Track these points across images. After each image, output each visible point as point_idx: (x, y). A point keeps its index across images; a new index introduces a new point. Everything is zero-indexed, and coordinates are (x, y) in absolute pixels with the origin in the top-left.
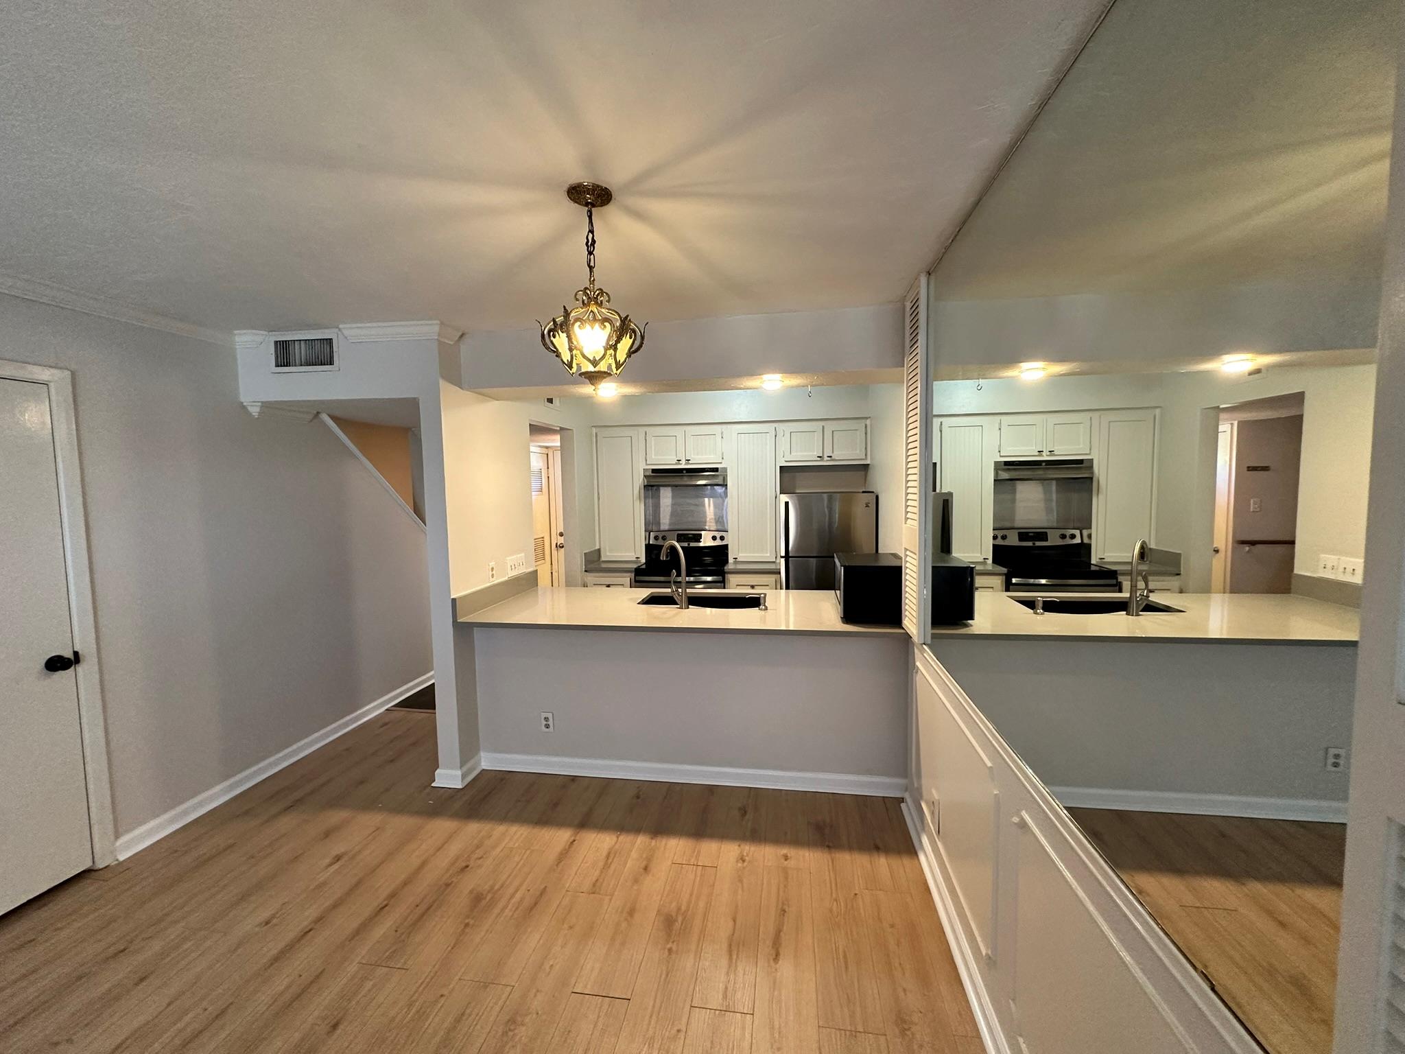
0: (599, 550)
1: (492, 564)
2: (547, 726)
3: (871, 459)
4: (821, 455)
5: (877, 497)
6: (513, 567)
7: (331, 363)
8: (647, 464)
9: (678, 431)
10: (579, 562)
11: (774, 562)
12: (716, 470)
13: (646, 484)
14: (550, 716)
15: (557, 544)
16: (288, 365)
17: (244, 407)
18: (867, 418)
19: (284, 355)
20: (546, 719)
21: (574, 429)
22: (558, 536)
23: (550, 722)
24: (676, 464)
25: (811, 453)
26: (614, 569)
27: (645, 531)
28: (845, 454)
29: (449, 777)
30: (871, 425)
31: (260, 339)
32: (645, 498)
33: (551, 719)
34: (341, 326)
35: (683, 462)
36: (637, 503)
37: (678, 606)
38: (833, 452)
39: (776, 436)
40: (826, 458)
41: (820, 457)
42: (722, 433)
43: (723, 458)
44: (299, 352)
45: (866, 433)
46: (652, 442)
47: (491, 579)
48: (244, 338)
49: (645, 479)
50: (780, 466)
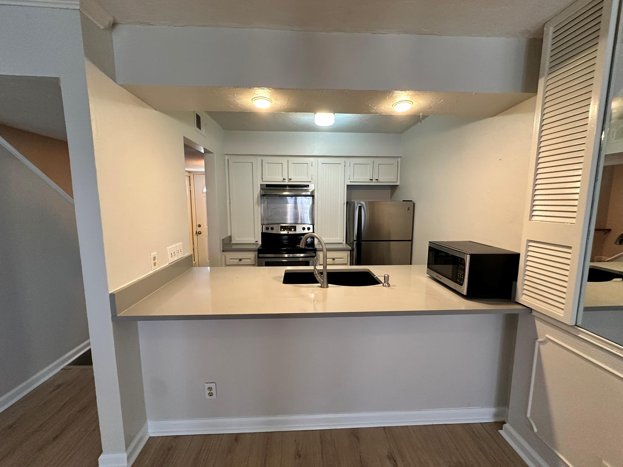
0: (230, 237)
1: (154, 254)
2: (211, 394)
3: (400, 182)
4: (372, 179)
5: (414, 204)
6: (173, 254)
8: (263, 181)
9: (284, 160)
10: (218, 246)
11: (342, 243)
12: (307, 186)
13: (262, 194)
14: (213, 385)
15: (196, 232)
18: (398, 157)
20: (210, 389)
21: (215, 153)
22: (197, 227)
23: (214, 391)
24: (282, 181)
25: (366, 178)
26: (242, 248)
27: (261, 225)
28: (387, 178)
32: (261, 203)
33: (214, 388)
35: (287, 180)
36: (256, 206)
37: (320, 285)
38: (378, 178)
39: (345, 166)
40: (374, 180)
42: (312, 163)
43: (311, 179)
45: (398, 167)
46: (266, 166)
47: (153, 267)
49: (261, 190)
50: (347, 185)
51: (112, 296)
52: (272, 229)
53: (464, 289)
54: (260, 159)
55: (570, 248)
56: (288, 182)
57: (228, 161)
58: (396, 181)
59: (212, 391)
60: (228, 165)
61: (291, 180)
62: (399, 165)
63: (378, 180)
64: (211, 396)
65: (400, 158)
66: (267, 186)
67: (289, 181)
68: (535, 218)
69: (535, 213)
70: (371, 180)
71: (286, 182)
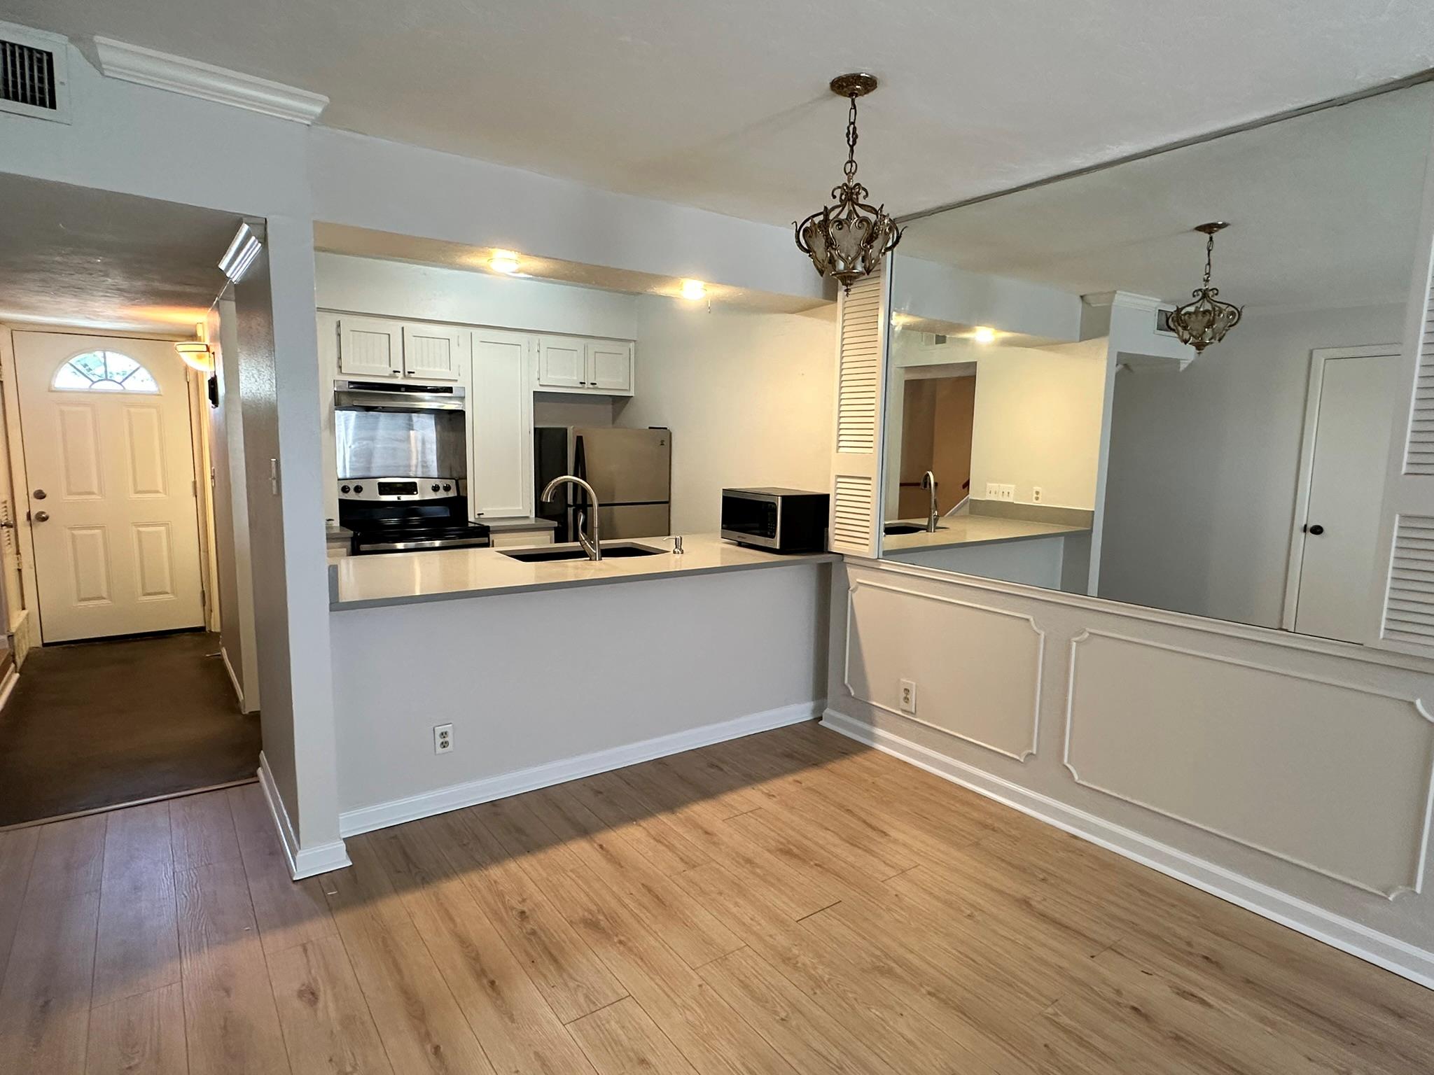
4: (583, 381)
5: (671, 434)
9: (394, 328)
13: (337, 404)
18: (630, 341)
24: (390, 377)
25: (570, 378)
28: (610, 382)
33: (450, 734)
35: (400, 375)
37: (589, 558)
38: (595, 379)
40: (587, 385)
43: (459, 375)
45: (630, 359)
46: (348, 337)
49: (338, 394)
50: (534, 392)
52: (358, 489)
53: (776, 543)
54: (332, 319)
55: (870, 479)
56: (402, 379)
58: (628, 388)
59: (446, 739)
61: (412, 375)
62: (632, 357)
63: (595, 384)
64: (444, 747)
65: (633, 343)
66: (352, 384)
67: (406, 377)
68: (841, 450)
69: (841, 444)
70: (581, 383)
71: (397, 377)
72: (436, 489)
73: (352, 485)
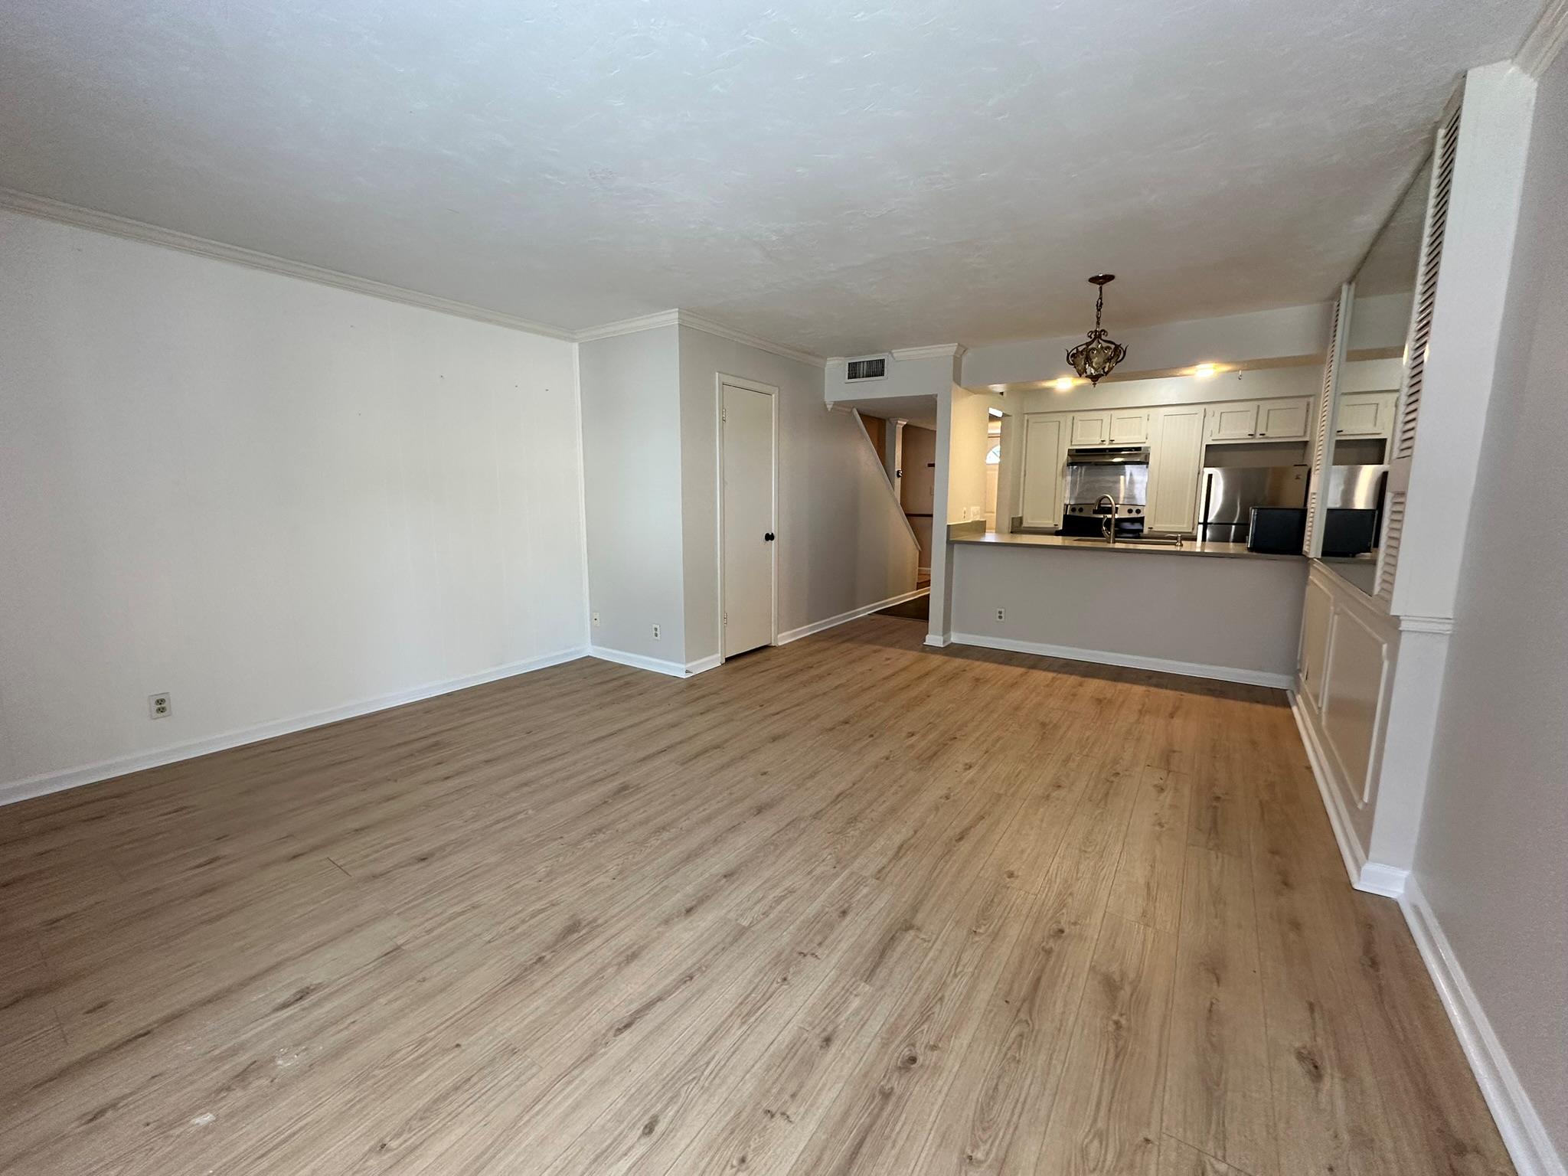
0: (1021, 518)
1: (965, 509)
2: (1000, 617)
3: (1311, 435)
5: (1308, 469)
7: (882, 374)
8: (1071, 445)
9: (1105, 415)
10: (1007, 525)
12: (1139, 449)
13: (1070, 463)
16: (855, 377)
17: (825, 405)
18: (1311, 396)
19: (854, 372)
20: (1000, 613)
21: (1013, 416)
24: (1100, 444)
25: (1242, 431)
27: (1066, 506)
28: (1279, 432)
29: (934, 639)
30: (1314, 403)
31: (840, 362)
32: (1067, 473)
33: (1003, 613)
34: (893, 351)
35: (1107, 442)
36: (1060, 478)
37: (1105, 538)
38: (1266, 429)
39: (1204, 416)
40: (1258, 436)
41: (1252, 435)
42: (1148, 416)
43: (1147, 439)
44: (863, 369)
45: (1307, 411)
46: (1078, 424)
48: (831, 363)
49: (1069, 458)
50: (1206, 445)
51: (948, 526)
52: (1081, 510)
54: (1070, 416)
56: (1107, 445)
57: (1028, 421)
58: (1305, 435)
60: (1027, 426)
61: (1114, 443)
63: (1266, 434)
65: (1314, 397)
66: (1078, 451)
67: (1110, 444)
72: (1130, 511)
73: (1078, 508)
